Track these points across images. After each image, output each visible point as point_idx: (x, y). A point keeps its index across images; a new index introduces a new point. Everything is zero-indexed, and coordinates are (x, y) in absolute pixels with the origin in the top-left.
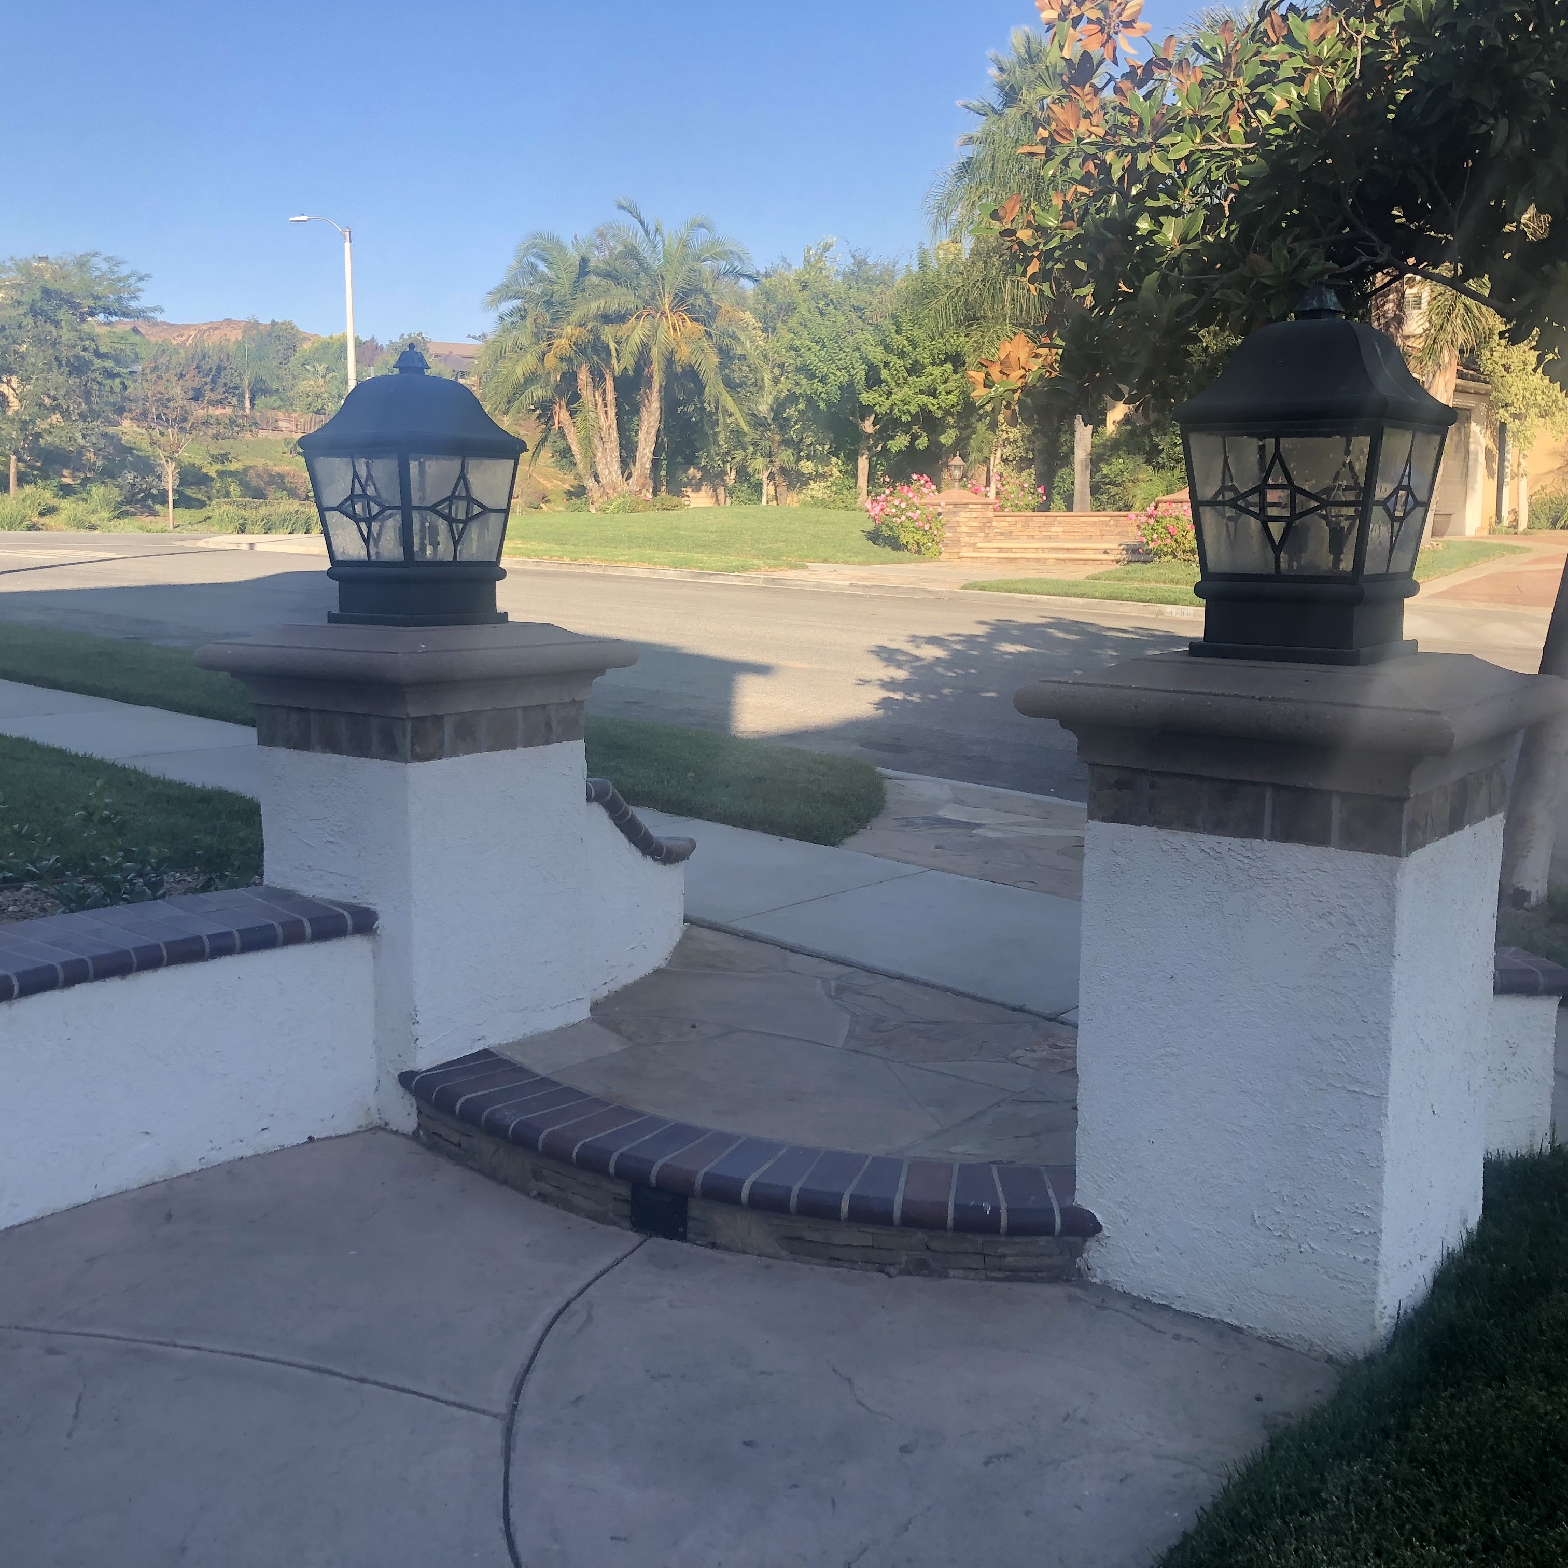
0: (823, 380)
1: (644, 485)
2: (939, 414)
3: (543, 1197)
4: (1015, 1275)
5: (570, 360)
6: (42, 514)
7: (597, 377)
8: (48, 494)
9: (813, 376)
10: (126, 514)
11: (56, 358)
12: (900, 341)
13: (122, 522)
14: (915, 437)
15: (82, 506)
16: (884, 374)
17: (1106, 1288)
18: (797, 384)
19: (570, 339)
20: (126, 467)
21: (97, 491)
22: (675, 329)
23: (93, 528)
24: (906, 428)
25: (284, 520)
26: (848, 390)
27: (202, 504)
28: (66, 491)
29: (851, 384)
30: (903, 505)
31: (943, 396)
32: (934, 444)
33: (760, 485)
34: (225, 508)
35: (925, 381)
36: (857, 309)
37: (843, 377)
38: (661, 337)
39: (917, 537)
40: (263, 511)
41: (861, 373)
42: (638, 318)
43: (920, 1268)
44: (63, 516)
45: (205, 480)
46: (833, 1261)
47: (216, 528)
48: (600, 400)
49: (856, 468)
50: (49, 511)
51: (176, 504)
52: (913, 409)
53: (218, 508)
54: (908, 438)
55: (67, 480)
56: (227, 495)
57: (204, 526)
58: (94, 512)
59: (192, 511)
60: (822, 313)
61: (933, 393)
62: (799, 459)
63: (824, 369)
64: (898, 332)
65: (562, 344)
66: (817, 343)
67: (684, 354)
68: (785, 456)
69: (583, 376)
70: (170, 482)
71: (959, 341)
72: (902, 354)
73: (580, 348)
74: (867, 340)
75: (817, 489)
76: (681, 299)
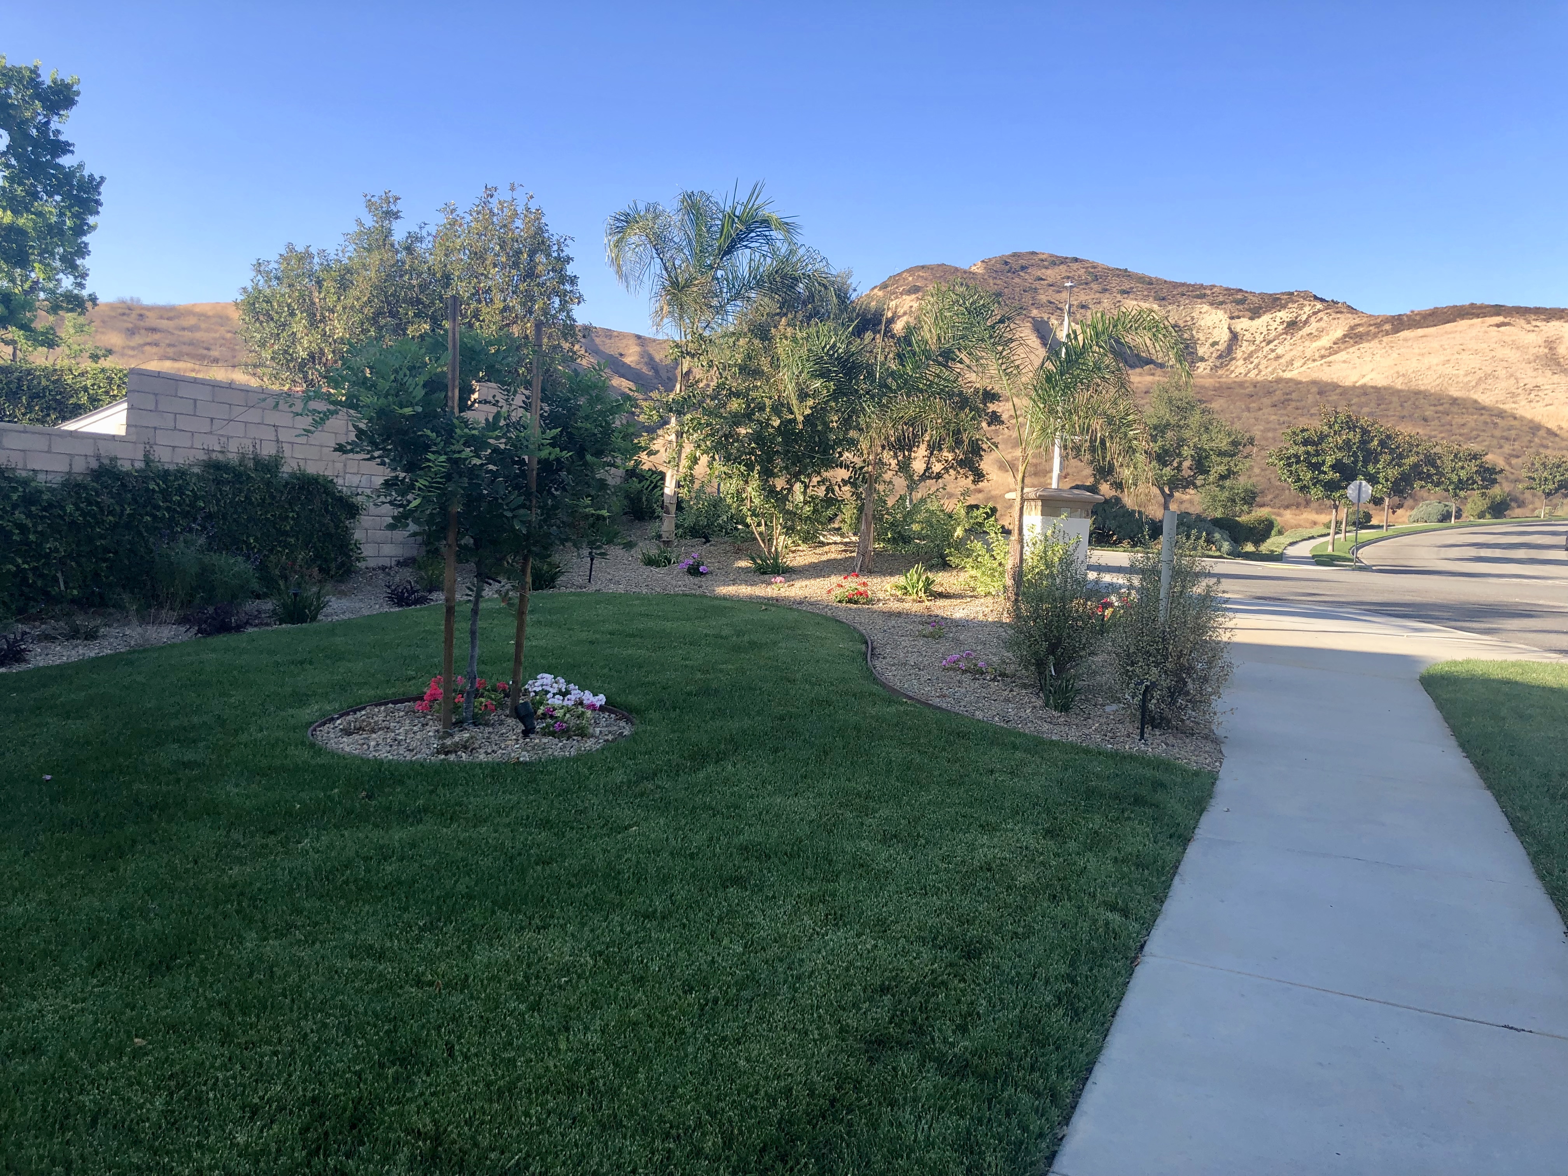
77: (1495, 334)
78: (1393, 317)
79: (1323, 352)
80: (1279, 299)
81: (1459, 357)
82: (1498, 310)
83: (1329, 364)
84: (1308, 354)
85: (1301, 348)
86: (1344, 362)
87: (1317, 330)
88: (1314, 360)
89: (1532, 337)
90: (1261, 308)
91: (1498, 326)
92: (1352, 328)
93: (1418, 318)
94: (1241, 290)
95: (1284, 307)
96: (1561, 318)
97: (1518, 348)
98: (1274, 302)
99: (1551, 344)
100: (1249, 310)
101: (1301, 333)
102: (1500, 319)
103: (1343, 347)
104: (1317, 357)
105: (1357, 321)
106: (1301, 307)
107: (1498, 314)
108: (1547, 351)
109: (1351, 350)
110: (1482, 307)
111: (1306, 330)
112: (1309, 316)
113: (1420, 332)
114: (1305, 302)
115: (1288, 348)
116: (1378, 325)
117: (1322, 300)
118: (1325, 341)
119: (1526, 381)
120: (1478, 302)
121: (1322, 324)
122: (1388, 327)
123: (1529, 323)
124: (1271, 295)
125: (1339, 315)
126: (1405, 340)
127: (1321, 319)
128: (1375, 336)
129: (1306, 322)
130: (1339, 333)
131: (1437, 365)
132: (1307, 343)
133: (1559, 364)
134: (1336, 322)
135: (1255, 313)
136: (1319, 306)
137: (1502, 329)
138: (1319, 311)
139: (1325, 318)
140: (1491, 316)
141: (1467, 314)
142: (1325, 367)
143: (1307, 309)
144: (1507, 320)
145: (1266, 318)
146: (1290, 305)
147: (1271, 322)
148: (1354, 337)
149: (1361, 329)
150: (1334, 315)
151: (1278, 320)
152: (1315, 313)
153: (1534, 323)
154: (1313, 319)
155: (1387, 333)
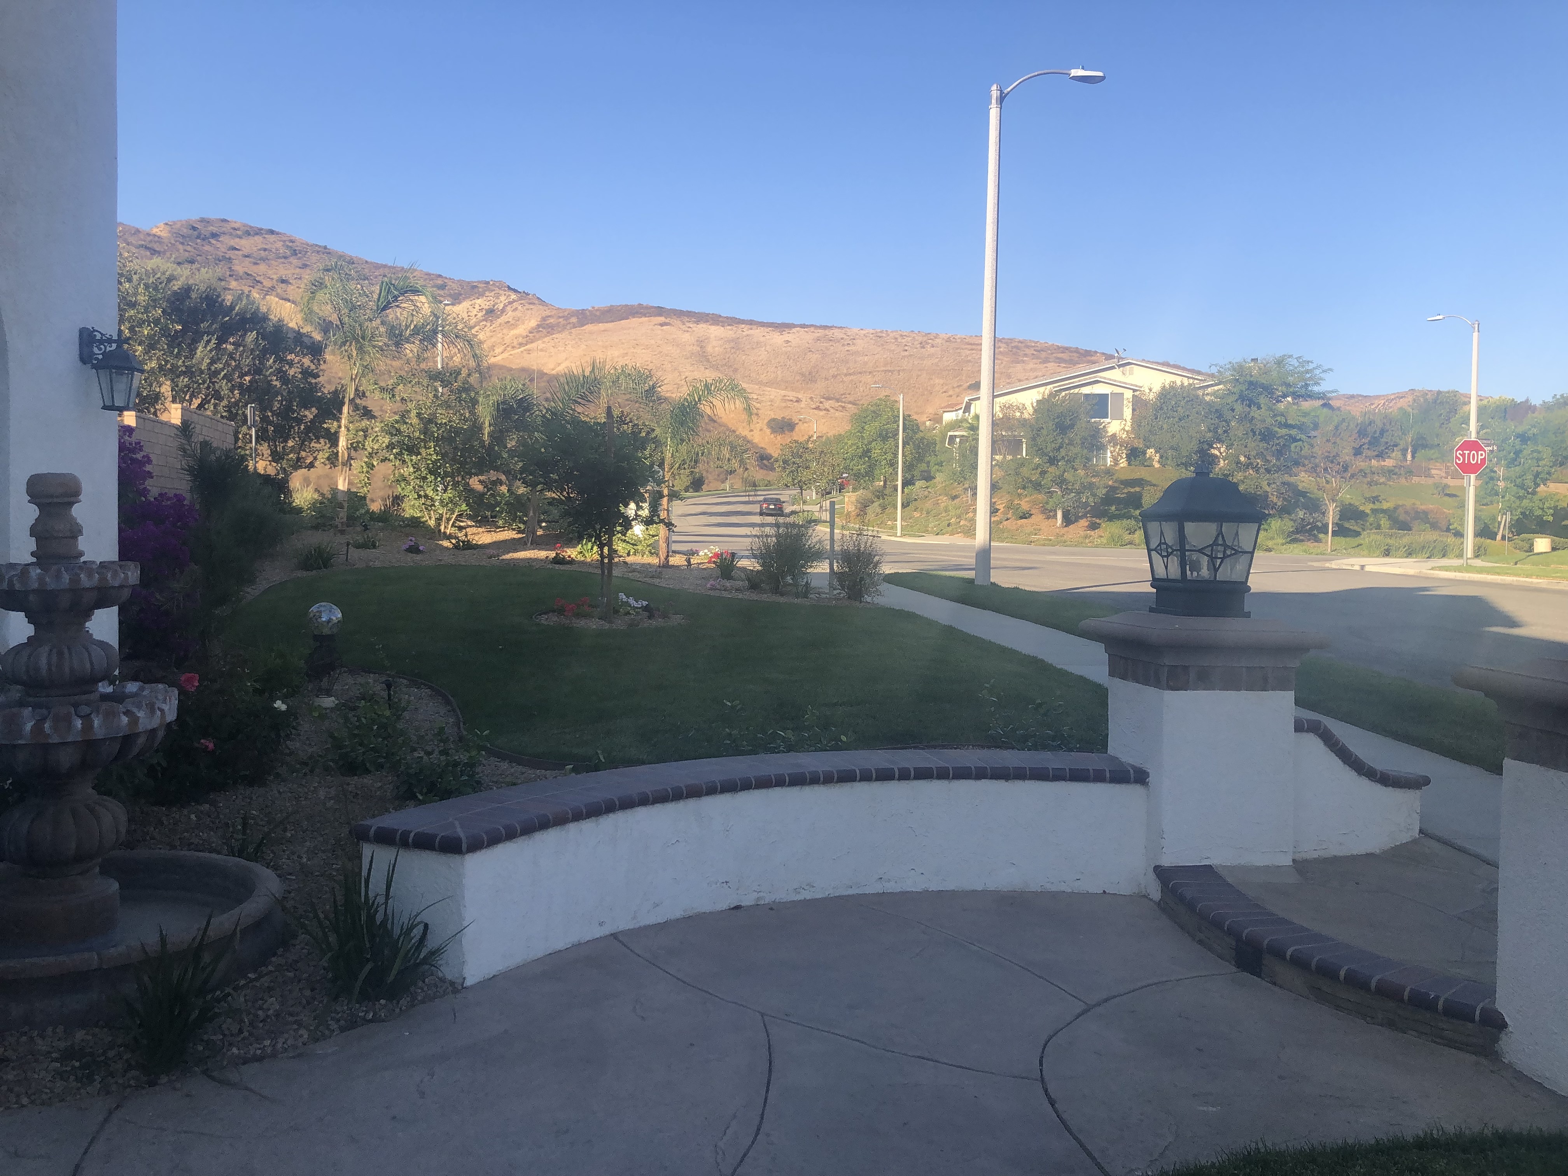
3: (1200, 942)
4: (1451, 1044)
10: (1295, 541)
11: (1253, 430)
13: (1292, 546)
15: (1263, 534)
17: (1509, 1066)
20: (1299, 506)
21: (1278, 524)
23: (1267, 550)
25: (1423, 547)
27: (1355, 534)
34: (1373, 537)
40: (1405, 540)
43: (1391, 1024)
45: (1362, 515)
46: (1338, 1007)
51: (1334, 534)
53: (1369, 538)
56: (1375, 525)
57: (1356, 550)
58: (1269, 539)
59: (1348, 539)
70: (1331, 517)
77: (659, 332)
78: (578, 311)
79: (520, 340)
80: (476, 287)
81: (635, 351)
82: (660, 311)
83: (529, 351)
84: (507, 340)
85: (500, 335)
86: (542, 350)
87: (513, 319)
88: (513, 347)
89: (686, 337)
90: (461, 295)
91: (662, 325)
92: (544, 319)
93: (598, 313)
94: (440, 276)
95: (481, 295)
96: (707, 321)
97: (678, 346)
98: (472, 290)
99: (701, 343)
100: (450, 295)
101: (499, 320)
102: (662, 319)
103: (537, 336)
104: (515, 344)
105: (548, 313)
106: (497, 296)
107: (660, 315)
108: (699, 349)
109: (546, 339)
110: (647, 308)
111: (503, 319)
112: (505, 306)
113: (601, 326)
114: (501, 292)
115: (488, 334)
116: (566, 318)
117: (515, 291)
118: (521, 330)
119: (687, 374)
120: (645, 304)
121: (518, 314)
122: (574, 320)
123: (684, 324)
124: (469, 283)
125: (532, 306)
126: (591, 333)
127: (516, 309)
128: (564, 328)
129: (503, 311)
130: (533, 323)
131: (618, 357)
132: (505, 331)
133: (708, 361)
134: (529, 312)
135: (456, 299)
136: (513, 296)
137: (664, 327)
138: (514, 301)
139: (520, 308)
140: (655, 316)
141: (637, 313)
142: (525, 355)
143: (502, 298)
144: (667, 321)
145: (466, 304)
146: (487, 294)
147: (471, 309)
148: (546, 328)
149: (552, 320)
150: (528, 306)
151: (477, 307)
152: (510, 303)
153: (688, 324)
154: (508, 308)
155: (574, 327)
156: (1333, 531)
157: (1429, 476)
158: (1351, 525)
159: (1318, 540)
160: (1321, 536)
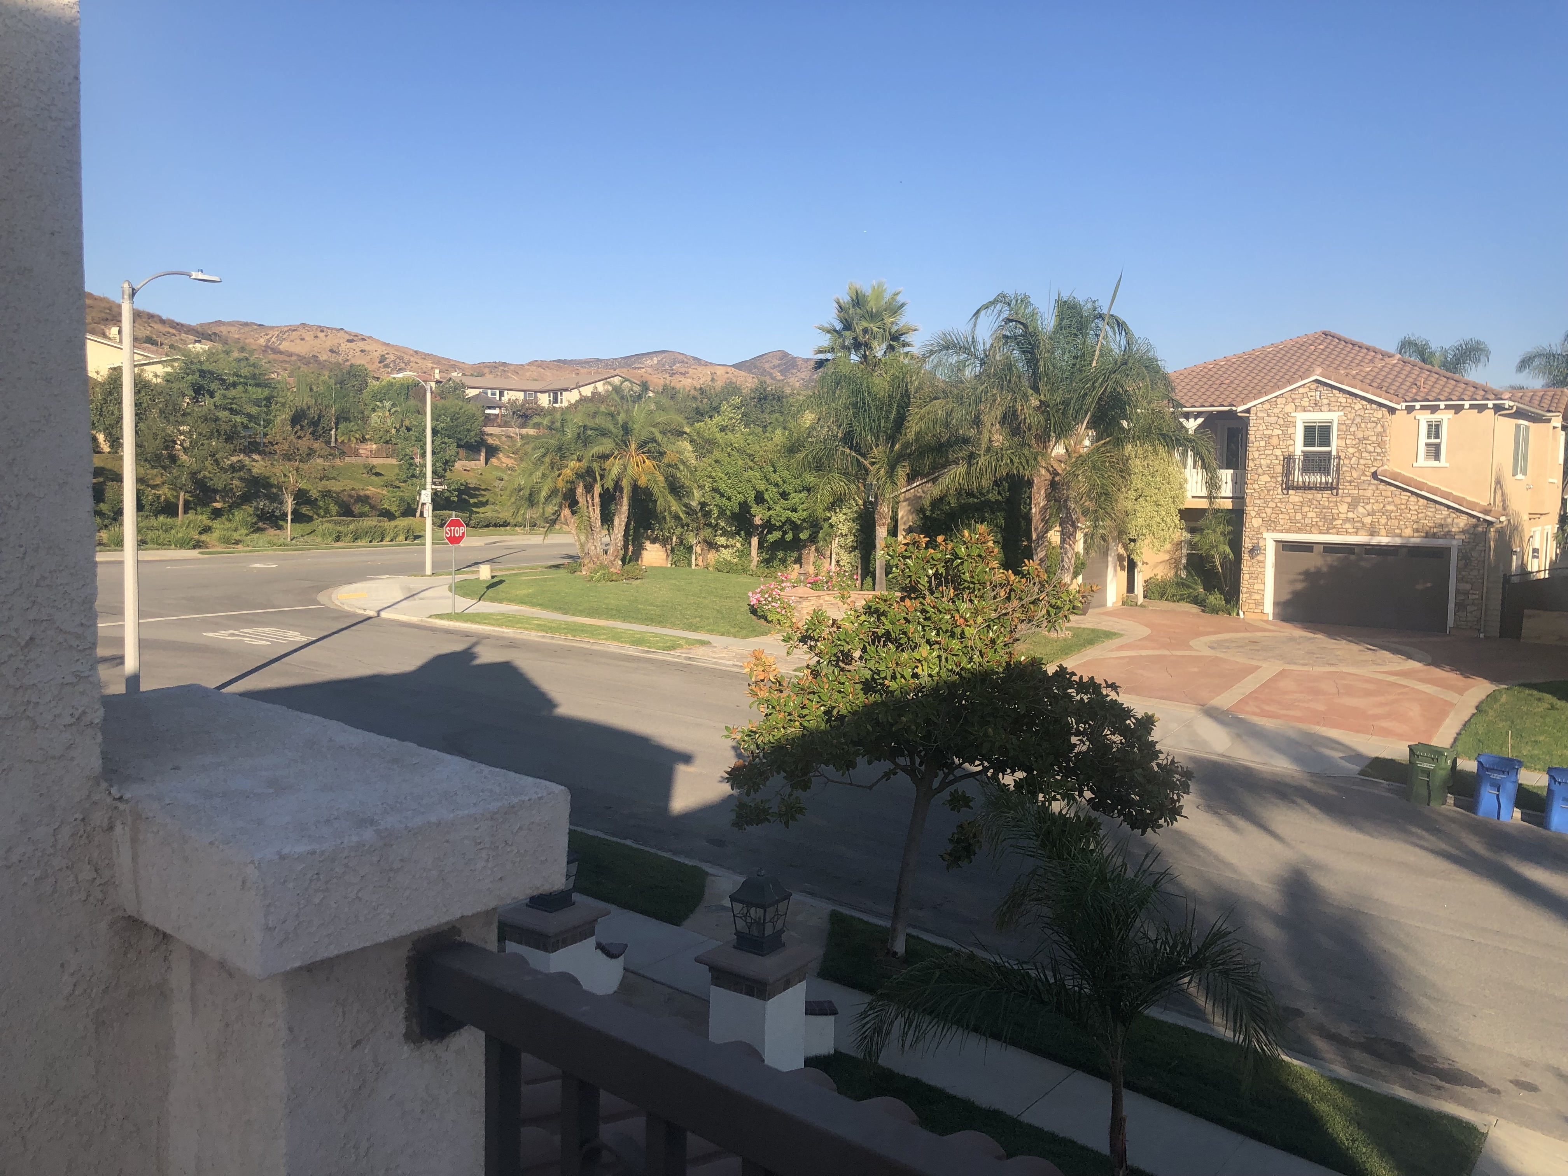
0: (729, 499)
1: (616, 557)
2: (799, 522)
5: (572, 482)
6: (200, 533)
7: (589, 489)
8: (204, 517)
9: (722, 495)
10: (259, 530)
11: (217, 431)
12: (774, 477)
13: (255, 536)
14: (785, 533)
15: (228, 525)
16: (766, 497)
18: (714, 498)
19: (572, 470)
20: (259, 497)
21: (239, 515)
22: (638, 466)
23: (237, 542)
24: (780, 528)
25: (367, 533)
26: (744, 507)
27: (310, 519)
28: (217, 514)
29: (745, 502)
30: (770, 599)
31: (800, 512)
32: (796, 539)
33: (691, 547)
34: (326, 525)
35: (788, 504)
36: (750, 455)
37: (741, 497)
38: (630, 472)
39: (778, 617)
40: (352, 527)
41: (751, 498)
42: (615, 458)
44: (216, 535)
45: (312, 503)
47: (319, 539)
48: (590, 501)
49: (750, 543)
50: (207, 530)
51: (293, 521)
52: (783, 520)
53: (322, 525)
54: (781, 533)
55: (218, 505)
56: (327, 511)
57: (312, 537)
58: (236, 530)
59: (302, 525)
60: (729, 455)
61: (794, 510)
62: (715, 536)
63: (730, 492)
64: (775, 471)
65: (568, 472)
66: (726, 475)
67: (643, 482)
68: (707, 532)
69: (580, 490)
70: (289, 505)
71: (810, 478)
72: (777, 485)
73: (579, 476)
74: (755, 475)
75: (726, 554)
76: (641, 446)
156: (292, 519)
157: (358, 455)
158: (305, 510)
159: (280, 528)
160: (281, 523)
